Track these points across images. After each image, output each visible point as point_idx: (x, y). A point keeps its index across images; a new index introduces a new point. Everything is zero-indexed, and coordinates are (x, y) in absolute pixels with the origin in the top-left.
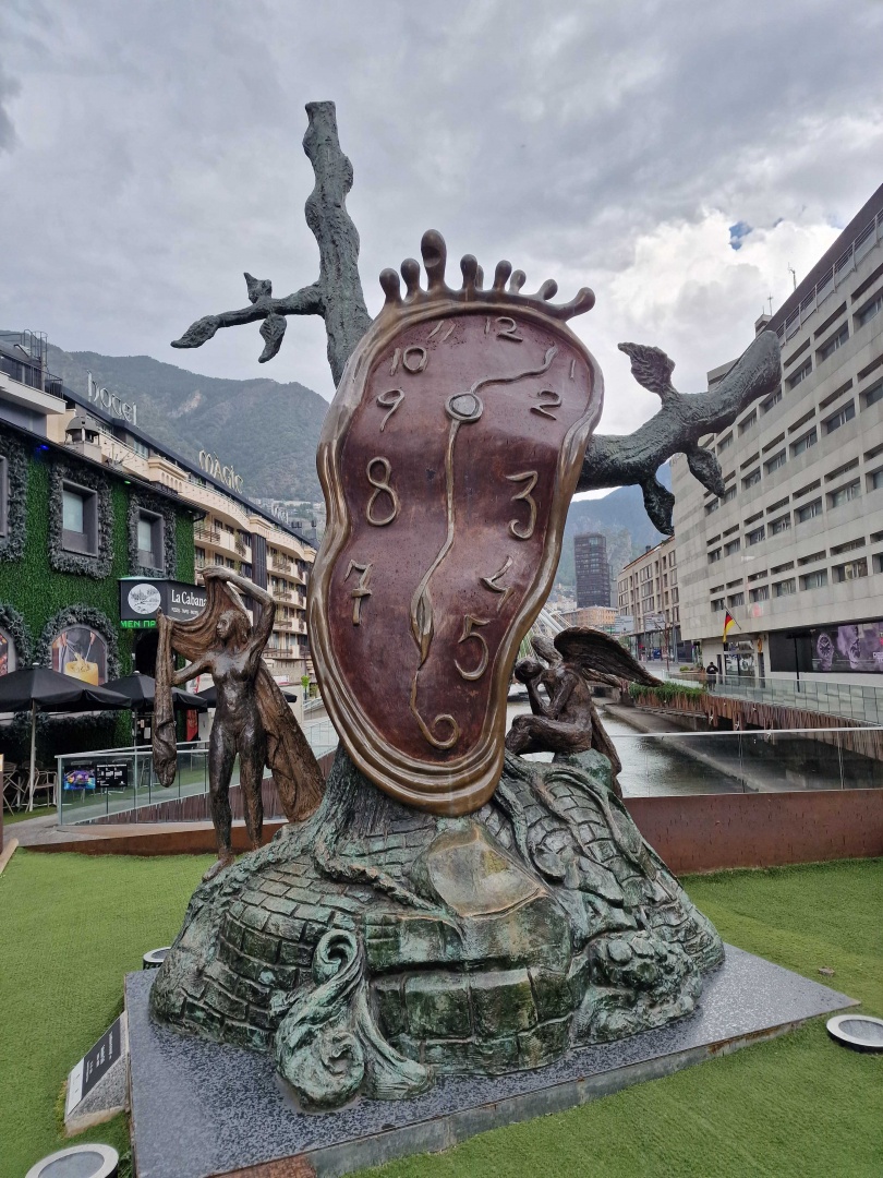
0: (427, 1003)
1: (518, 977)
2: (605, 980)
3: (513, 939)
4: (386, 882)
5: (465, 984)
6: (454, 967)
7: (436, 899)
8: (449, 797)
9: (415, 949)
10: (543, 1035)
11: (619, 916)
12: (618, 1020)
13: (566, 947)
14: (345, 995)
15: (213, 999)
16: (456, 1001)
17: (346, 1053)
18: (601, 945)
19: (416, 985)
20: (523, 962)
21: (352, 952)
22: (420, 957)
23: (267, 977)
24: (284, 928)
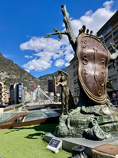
0: (108, 127)
5: (112, 124)
7: (105, 115)
15: (73, 132)
16: (112, 127)
19: (105, 125)
21: (96, 122)
22: (106, 122)
23: (82, 127)
24: (84, 120)
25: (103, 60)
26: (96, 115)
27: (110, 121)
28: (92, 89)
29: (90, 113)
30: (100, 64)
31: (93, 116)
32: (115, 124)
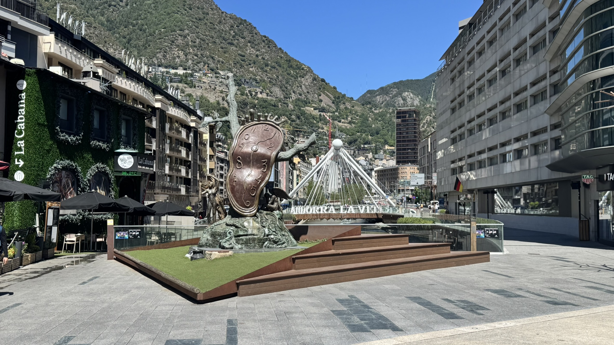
0: (242, 240)
1: (256, 237)
2: (270, 241)
3: (255, 232)
4: (237, 225)
5: (248, 237)
6: (247, 235)
7: (245, 227)
8: (248, 214)
9: (241, 233)
10: (259, 245)
11: (274, 233)
12: (270, 246)
13: (263, 234)
14: (231, 238)
15: (210, 242)
16: (247, 239)
17: (231, 244)
18: (270, 236)
19: (241, 238)
20: (257, 235)
21: (232, 234)
22: (242, 234)
23: (219, 238)
24: (221, 231)
25: (264, 162)
26: (237, 227)
27: (246, 233)
28: (238, 199)
29: (231, 225)
30: (259, 168)
31: (233, 228)
32: (250, 237)
